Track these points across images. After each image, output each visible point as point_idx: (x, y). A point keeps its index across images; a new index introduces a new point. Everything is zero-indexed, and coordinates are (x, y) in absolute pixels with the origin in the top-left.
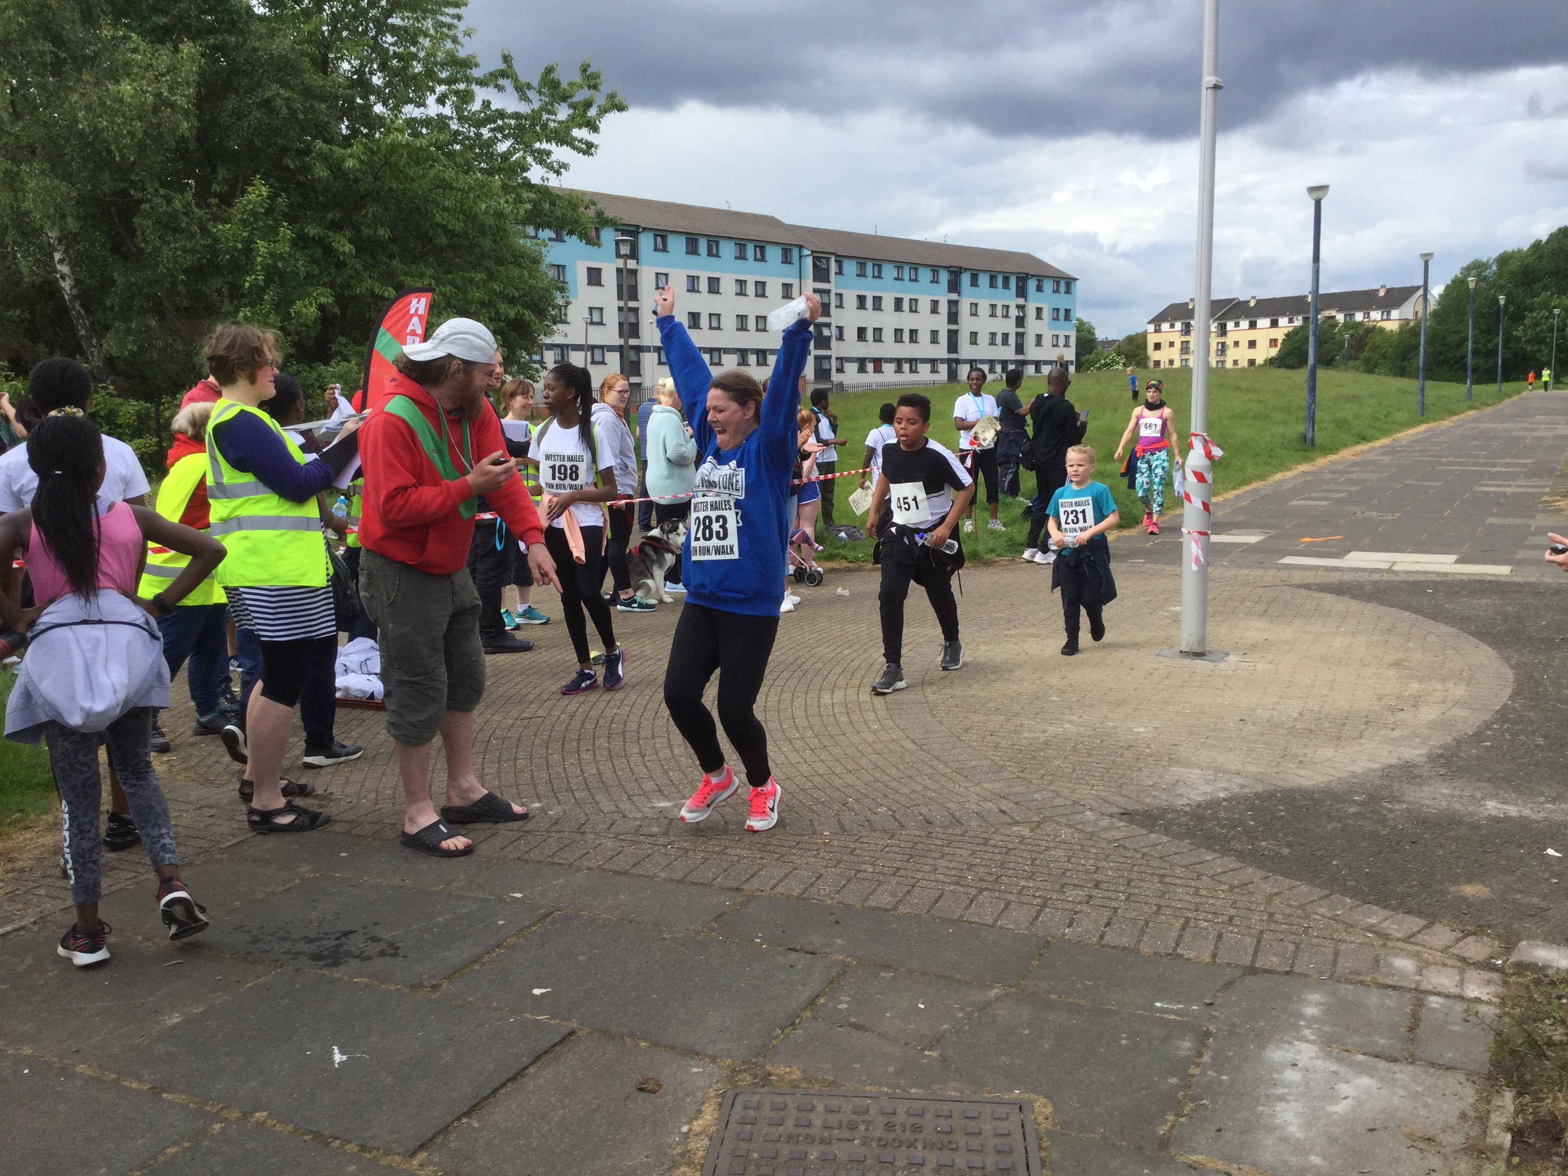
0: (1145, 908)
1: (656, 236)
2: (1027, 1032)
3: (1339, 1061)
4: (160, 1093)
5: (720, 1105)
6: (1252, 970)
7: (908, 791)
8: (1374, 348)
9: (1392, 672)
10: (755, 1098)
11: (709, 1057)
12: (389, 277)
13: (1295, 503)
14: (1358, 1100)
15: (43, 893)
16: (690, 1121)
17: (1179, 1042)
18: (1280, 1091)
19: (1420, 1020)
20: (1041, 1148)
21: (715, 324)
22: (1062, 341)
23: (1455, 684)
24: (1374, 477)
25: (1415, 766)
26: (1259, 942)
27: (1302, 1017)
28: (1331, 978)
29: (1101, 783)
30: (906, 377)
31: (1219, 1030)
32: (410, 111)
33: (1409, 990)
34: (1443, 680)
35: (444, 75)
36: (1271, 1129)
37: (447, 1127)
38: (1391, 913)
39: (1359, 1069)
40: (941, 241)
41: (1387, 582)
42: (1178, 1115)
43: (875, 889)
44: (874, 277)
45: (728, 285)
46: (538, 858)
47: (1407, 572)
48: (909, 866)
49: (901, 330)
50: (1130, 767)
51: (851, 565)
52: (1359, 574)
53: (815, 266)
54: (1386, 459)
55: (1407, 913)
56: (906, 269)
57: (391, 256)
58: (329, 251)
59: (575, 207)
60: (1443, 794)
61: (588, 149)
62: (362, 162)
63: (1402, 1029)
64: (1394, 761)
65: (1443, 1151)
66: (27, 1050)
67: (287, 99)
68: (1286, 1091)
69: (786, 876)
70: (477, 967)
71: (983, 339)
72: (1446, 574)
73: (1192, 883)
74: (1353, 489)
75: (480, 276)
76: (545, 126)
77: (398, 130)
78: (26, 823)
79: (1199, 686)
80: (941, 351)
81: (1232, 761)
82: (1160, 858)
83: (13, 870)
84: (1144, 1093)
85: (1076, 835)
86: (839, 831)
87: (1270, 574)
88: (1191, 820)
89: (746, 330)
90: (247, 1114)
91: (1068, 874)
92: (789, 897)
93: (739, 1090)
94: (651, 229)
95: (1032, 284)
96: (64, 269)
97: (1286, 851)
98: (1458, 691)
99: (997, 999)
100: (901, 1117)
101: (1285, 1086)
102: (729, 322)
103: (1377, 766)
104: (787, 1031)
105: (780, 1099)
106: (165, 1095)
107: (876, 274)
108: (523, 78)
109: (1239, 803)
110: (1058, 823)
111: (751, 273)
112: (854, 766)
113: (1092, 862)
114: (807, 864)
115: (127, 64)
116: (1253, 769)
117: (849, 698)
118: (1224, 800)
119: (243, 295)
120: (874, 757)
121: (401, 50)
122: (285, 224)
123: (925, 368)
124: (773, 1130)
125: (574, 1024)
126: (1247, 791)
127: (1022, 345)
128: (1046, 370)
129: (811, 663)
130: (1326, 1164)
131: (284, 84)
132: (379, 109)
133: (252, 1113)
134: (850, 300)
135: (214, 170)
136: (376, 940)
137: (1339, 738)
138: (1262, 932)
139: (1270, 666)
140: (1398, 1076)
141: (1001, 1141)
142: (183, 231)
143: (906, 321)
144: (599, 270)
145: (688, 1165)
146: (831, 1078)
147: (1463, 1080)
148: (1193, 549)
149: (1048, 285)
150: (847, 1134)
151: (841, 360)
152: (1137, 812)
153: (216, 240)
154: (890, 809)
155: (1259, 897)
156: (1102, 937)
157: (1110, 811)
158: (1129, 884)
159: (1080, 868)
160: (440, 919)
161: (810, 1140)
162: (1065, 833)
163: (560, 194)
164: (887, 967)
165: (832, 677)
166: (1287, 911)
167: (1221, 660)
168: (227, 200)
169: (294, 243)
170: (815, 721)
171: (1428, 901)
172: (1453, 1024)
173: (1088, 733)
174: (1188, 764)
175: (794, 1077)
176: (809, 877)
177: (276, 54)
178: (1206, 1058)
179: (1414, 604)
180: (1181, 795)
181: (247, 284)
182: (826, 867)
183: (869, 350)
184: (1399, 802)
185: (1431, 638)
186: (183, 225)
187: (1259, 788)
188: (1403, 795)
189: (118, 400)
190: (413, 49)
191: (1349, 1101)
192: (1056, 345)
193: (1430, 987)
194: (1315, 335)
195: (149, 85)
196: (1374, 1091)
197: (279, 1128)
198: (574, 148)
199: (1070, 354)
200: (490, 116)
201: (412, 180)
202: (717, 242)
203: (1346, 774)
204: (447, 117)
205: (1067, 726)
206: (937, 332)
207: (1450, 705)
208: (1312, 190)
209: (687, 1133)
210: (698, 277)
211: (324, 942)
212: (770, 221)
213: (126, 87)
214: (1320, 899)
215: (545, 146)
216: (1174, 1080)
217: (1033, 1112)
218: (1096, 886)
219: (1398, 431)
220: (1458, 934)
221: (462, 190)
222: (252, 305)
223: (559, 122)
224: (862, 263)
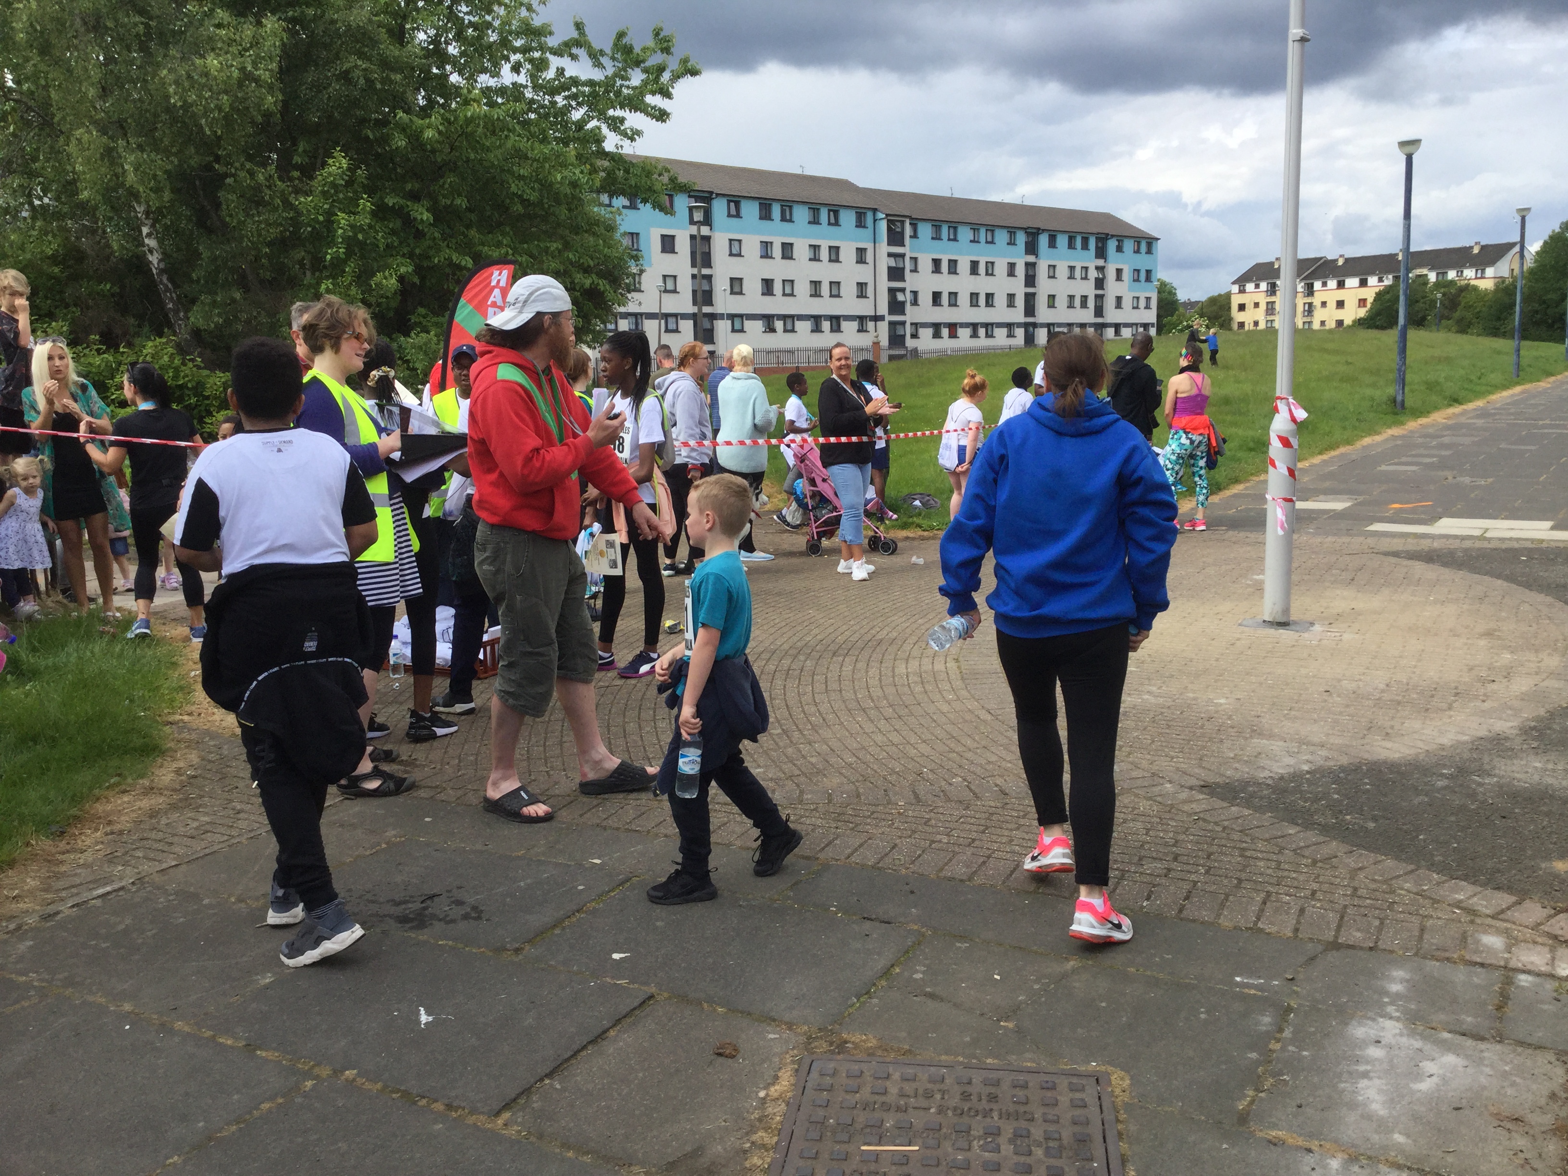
0: (1226, 881)
1: (729, 202)
2: (1104, 1004)
3: (1424, 1038)
4: (255, 1050)
5: (797, 1071)
6: (1335, 946)
7: (983, 762)
8: (1468, 307)
9: (1482, 643)
10: (832, 1065)
11: (786, 1023)
12: (466, 247)
13: (1384, 468)
14: (1443, 1078)
15: (141, 855)
16: (767, 1087)
17: (1261, 1018)
18: (1362, 1068)
19: (1508, 998)
20: (1118, 1121)
21: (788, 290)
22: (1143, 303)
23: (1549, 654)
24: (1467, 440)
25: (1507, 739)
26: (1342, 917)
27: (1387, 993)
28: (1416, 954)
29: (1180, 755)
30: (982, 342)
31: (1300, 1005)
32: (485, 80)
33: (1497, 967)
34: (1537, 651)
35: (518, 43)
36: (1353, 1106)
37: (530, 1088)
38: (1479, 889)
39: (1447, 1047)
40: (1019, 202)
41: (1479, 549)
42: (1258, 1090)
43: (950, 860)
44: (949, 240)
45: (801, 250)
46: (616, 825)
47: (1500, 539)
48: (984, 837)
49: (977, 294)
50: (1211, 739)
51: (926, 534)
52: (1451, 541)
53: (889, 229)
54: (1480, 422)
55: (1498, 888)
56: (983, 231)
57: (468, 227)
58: (408, 221)
59: (649, 174)
60: (1536, 768)
61: (662, 116)
62: (440, 133)
63: (1490, 1007)
64: (1483, 733)
65: (1531, 1132)
66: (127, 1007)
67: (365, 70)
68: (1369, 1068)
69: (861, 846)
70: (557, 931)
71: (1061, 302)
72: (1542, 541)
73: (1274, 857)
74: (1444, 453)
75: (554, 246)
76: (618, 93)
77: (474, 100)
78: (124, 787)
79: (1283, 657)
80: (1018, 315)
81: (1316, 732)
82: (1241, 831)
83: (112, 833)
84: (1224, 1067)
85: (1155, 808)
86: (914, 801)
87: (1357, 542)
88: (1274, 793)
89: (820, 296)
90: (337, 1072)
91: (1146, 847)
92: (863, 866)
93: (814, 1057)
94: (724, 195)
95: (1112, 245)
96: (151, 243)
97: (1371, 825)
98: (1553, 661)
99: (1074, 971)
100: (977, 1087)
101: (1368, 1062)
102: (802, 288)
103: (1466, 738)
104: (862, 999)
105: (856, 1067)
106: (259, 1052)
107: (952, 237)
108: (596, 45)
109: (1323, 776)
110: (1137, 795)
111: (825, 238)
112: (929, 736)
113: (1171, 835)
114: (883, 833)
115: (210, 39)
116: (1338, 741)
117: (924, 668)
118: (1308, 772)
119: (325, 267)
120: (949, 727)
121: (477, 18)
122: (365, 196)
123: (1001, 334)
124: (848, 1097)
125: (653, 989)
126: (1331, 763)
127: (1102, 307)
128: (1126, 333)
129: (885, 632)
130: (1410, 1141)
131: (361, 55)
132: (454, 78)
133: (342, 1072)
134: (925, 264)
135: (294, 144)
136: (460, 903)
137: (1427, 710)
138: (1345, 907)
139: (1357, 636)
140: (1486, 1054)
141: (1078, 1112)
142: (266, 204)
143: (982, 284)
144: (673, 237)
145: (766, 1129)
146: (907, 1047)
147: (1553, 1060)
148: (1276, 514)
149: (1129, 245)
150: (923, 1103)
151: (915, 325)
152: (1217, 785)
153: (299, 214)
154: (965, 780)
155: (1343, 871)
156: (1181, 911)
157: (1189, 784)
158: (1208, 857)
159: (1158, 841)
160: (522, 884)
161: (886, 1107)
162: (1143, 805)
163: (634, 161)
164: (962, 938)
165: (907, 647)
166: (1373, 886)
167: (1307, 630)
168: (308, 172)
169: (374, 214)
170: (891, 690)
171: (1517, 877)
172: (1542, 1002)
173: (1167, 704)
174: (1271, 736)
175: (870, 1045)
176: (884, 847)
177: (354, 25)
178: (1287, 1033)
179: (1508, 572)
180: (1264, 768)
181: (329, 257)
182: (900, 837)
183: (944, 315)
184: (1490, 775)
185: (1525, 607)
186: (267, 198)
187: (1344, 760)
188: (1494, 768)
189: (205, 372)
190: (488, 18)
191: (1435, 1079)
192: (1137, 308)
193: (1520, 965)
194: (1405, 294)
195: (233, 60)
196: (1461, 1069)
197: (368, 1086)
198: (647, 114)
199: (1150, 316)
200: (565, 84)
201: (488, 150)
202: (791, 207)
203: (1435, 746)
204: (521, 85)
205: (1146, 697)
206: (1014, 295)
207: (1544, 676)
208: (1403, 144)
209: (764, 1099)
210: (771, 243)
211: (410, 905)
212: (844, 185)
213: (213, 62)
214: (1406, 874)
215: (619, 113)
216: (1254, 1055)
217: (1109, 1083)
218: (1175, 859)
219: (1490, 393)
220: (1550, 911)
221: (538, 161)
222: (333, 277)
223: (634, 88)
224: (937, 226)
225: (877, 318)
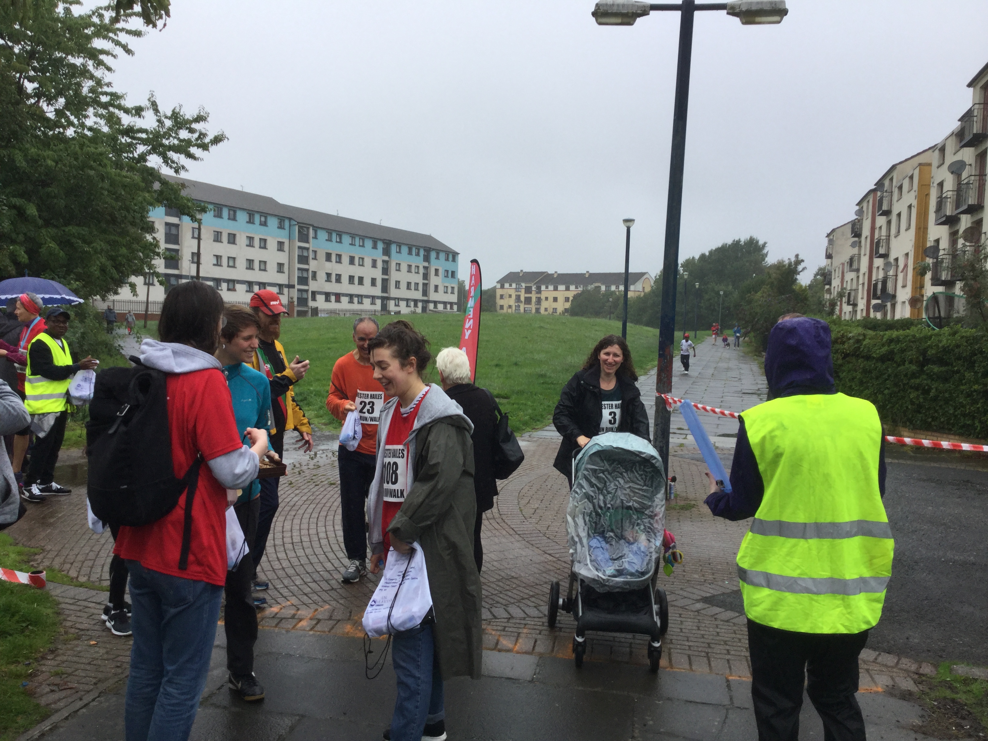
21: (231, 264)
22: (450, 290)
30: (356, 306)
40: (378, 223)
44: (337, 242)
45: (242, 240)
49: (353, 277)
53: (299, 231)
56: (357, 239)
71: (403, 285)
80: (377, 291)
89: (253, 269)
95: (433, 255)
102: (241, 264)
107: (338, 240)
108: (161, 111)
111: (258, 232)
123: (367, 301)
127: (426, 291)
128: (440, 307)
134: (321, 256)
143: (357, 271)
149: (442, 256)
151: (314, 293)
152: (710, 598)
157: (695, 598)
158: (739, 641)
162: (682, 612)
183: (333, 287)
192: (446, 292)
199: (454, 298)
202: (235, 211)
206: (375, 279)
208: (625, 221)
210: (221, 233)
212: (270, 201)
218: (724, 643)
223: (183, 141)
224: (330, 232)
225: (290, 286)
